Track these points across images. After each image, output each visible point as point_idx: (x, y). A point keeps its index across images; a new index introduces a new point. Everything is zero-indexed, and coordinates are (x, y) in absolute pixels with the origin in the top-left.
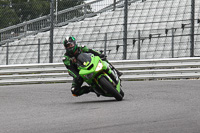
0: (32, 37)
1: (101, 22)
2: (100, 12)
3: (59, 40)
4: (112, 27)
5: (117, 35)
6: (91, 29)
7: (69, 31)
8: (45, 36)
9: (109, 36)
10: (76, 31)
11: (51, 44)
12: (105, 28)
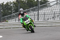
0: (32, 13)
1: (53, 8)
2: (53, 5)
3: (40, 14)
4: (56, 10)
5: (58, 12)
6: (50, 11)
7: (43, 11)
8: (36, 13)
9: (55, 13)
10: (46, 11)
11: (38, 15)
12: (54, 10)
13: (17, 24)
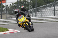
11: (55, 11)
13: (34, 20)
